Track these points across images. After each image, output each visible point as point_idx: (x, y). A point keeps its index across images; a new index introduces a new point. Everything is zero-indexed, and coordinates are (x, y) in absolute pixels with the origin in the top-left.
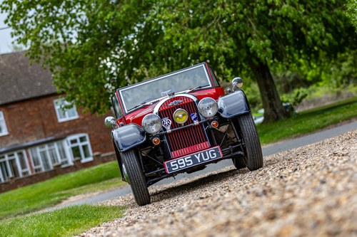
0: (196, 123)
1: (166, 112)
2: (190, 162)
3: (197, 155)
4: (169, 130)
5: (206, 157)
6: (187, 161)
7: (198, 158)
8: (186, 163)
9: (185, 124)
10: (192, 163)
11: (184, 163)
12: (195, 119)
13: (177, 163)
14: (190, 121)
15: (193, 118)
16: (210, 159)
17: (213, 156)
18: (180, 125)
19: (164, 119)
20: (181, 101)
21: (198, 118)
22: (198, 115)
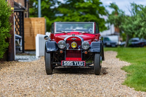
0: (79, 50)
1: (69, 41)
4: (68, 49)
7: (75, 63)
11: (69, 63)
12: (79, 48)
14: (77, 48)
16: (80, 65)
17: (81, 64)
18: (73, 48)
19: (67, 44)
20: (76, 39)
21: (81, 48)
22: (81, 47)
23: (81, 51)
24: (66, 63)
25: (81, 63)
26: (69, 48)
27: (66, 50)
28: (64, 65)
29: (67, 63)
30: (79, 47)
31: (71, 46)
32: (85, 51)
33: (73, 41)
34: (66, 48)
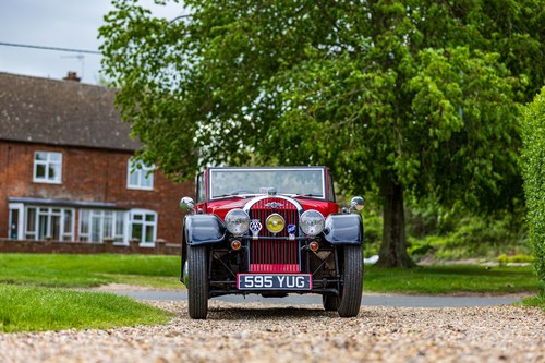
0: (292, 237)
1: (258, 213)
2: (269, 284)
3: (281, 277)
4: (255, 236)
5: (291, 283)
6: (266, 281)
7: (281, 281)
8: (264, 283)
9: (277, 235)
10: (271, 285)
11: (261, 281)
12: (292, 232)
13: (253, 279)
14: (285, 232)
16: (295, 287)
17: (300, 284)
18: (271, 234)
19: (253, 221)
20: (281, 205)
21: (296, 233)
22: (297, 228)
23: (297, 241)
24: (252, 281)
25: (300, 280)
26: (260, 234)
27: (251, 240)
28: (246, 285)
29: (256, 281)
30: (290, 230)
31: (264, 226)
32: (312, 240)
33: (270, 211)
34: (251, 234)
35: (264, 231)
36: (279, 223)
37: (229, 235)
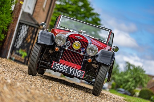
1: (71, 39)
2: (65, 70)
3: (72, 69)
4: (66, 48)
5: (75, 73)
6: (64, 68)
7: (71, 71)
8: (63, 69)
9: (76, 51)
10: (66, 71)
11: (62, 68)
12: (83, 52)
13: (59, 66)
14: (79, 51)
15: (82, 50)
16: (76, 75)
18: (74, 50)
19: (68, 41)
20: (82, 39)
21: (85, 52)
23: (83, 56)
24: (58, 67)
25: (79, 73)
26: (69, 48)
27: (64, 49)
28: (56, 68)
29: (60, 67)
31: (72, 45)
32: (90, 58)
33: (77, 40)
34: (65, 47)
35: (71, 47)
36: (78, 46)
37: (55, 44)
